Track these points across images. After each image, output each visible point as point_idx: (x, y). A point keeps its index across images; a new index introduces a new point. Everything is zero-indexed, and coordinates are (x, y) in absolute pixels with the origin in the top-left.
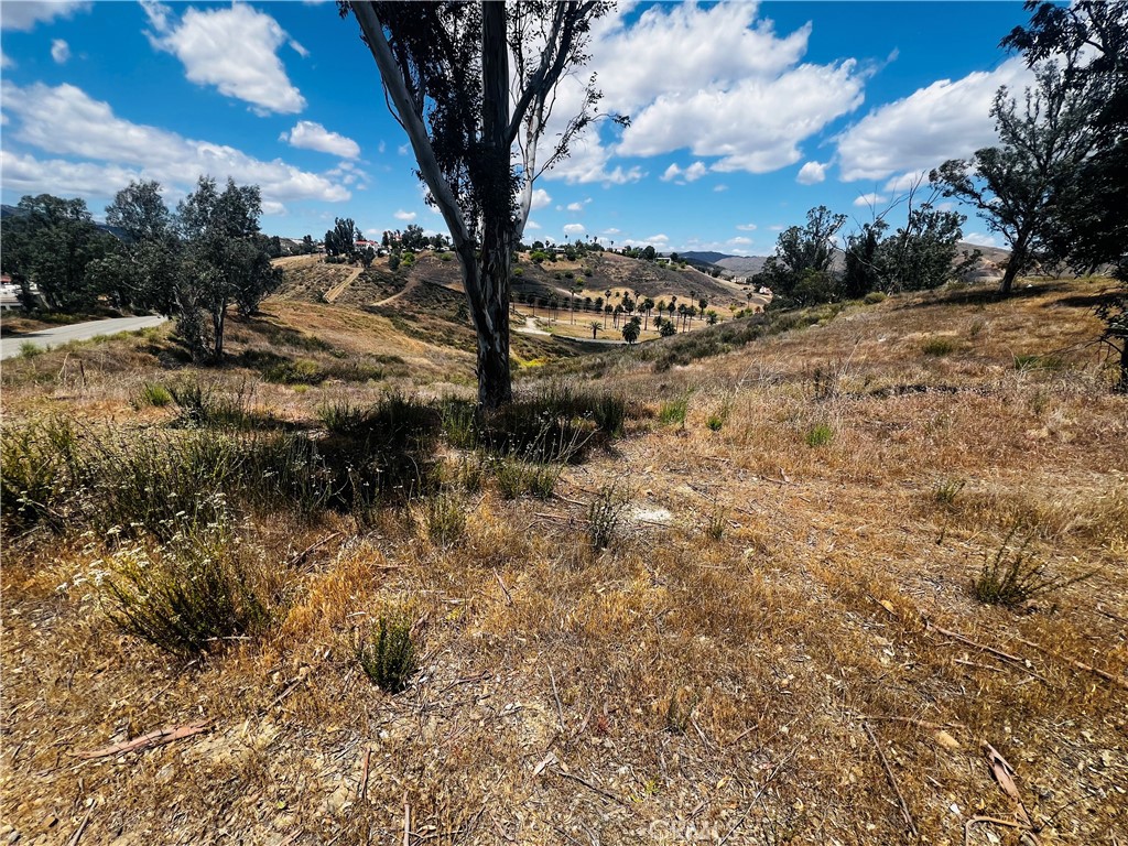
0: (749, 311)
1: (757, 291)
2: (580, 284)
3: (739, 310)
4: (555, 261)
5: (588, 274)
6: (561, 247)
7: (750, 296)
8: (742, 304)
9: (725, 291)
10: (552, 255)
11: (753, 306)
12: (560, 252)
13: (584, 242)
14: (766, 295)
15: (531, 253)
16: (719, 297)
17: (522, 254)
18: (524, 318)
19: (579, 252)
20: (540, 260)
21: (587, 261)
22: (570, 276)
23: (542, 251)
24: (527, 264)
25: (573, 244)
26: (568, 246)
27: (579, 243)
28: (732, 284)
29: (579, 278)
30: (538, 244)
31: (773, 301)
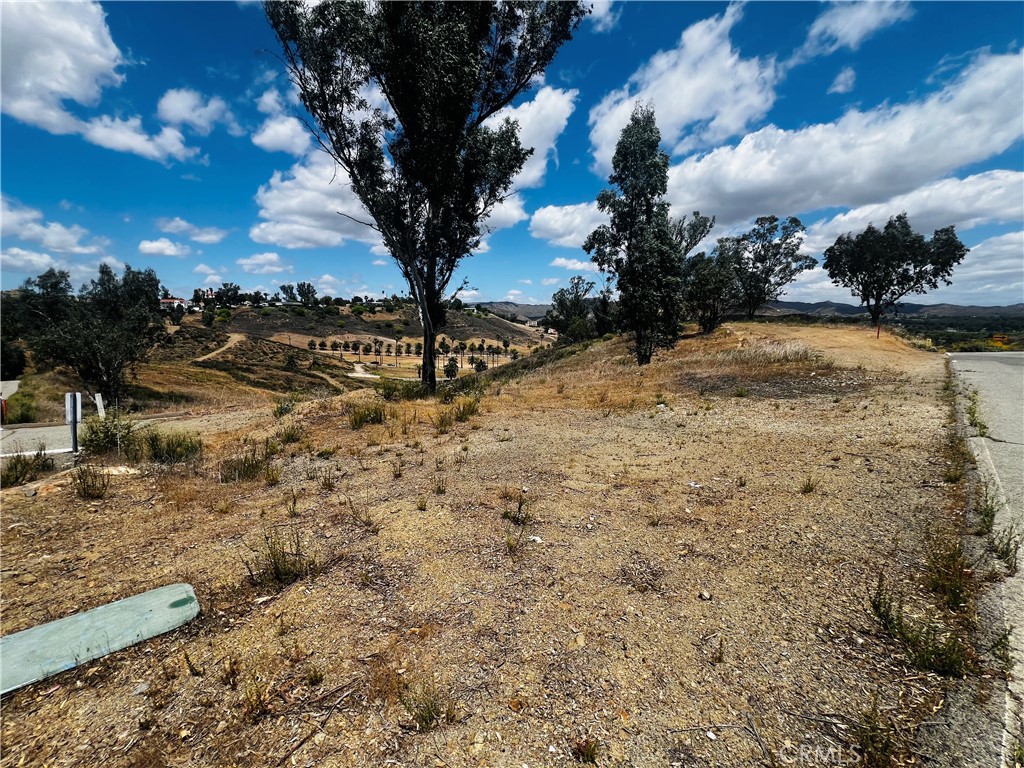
0: (542, 348)
1: (546, 332)
2: (399, 332)
3: (534, 347)
4: (374, 313)
5: (406, 323)
6: (380, 301)
7: (542, 337)
8: (536, 343)
9: (522, 333)
10: (371, 307)
11: (545, 344)
12: (379, 306)
13: (399, 295)
14: (553, 335)
15: (351, 307)
16: (517, 338)
17: (342, 308)
18: (352, 364)
19: (396, 305)
20: (361, 313)
21: (404, 312)
22: (389, 325)
23: (362, 305)
24: (348, 317)
25: (389, 297)
26: (385, 300)
27: (394, 297)
28: (526, 327)
29: (398, 327)
30: (357, 299)
31: (559, 339)
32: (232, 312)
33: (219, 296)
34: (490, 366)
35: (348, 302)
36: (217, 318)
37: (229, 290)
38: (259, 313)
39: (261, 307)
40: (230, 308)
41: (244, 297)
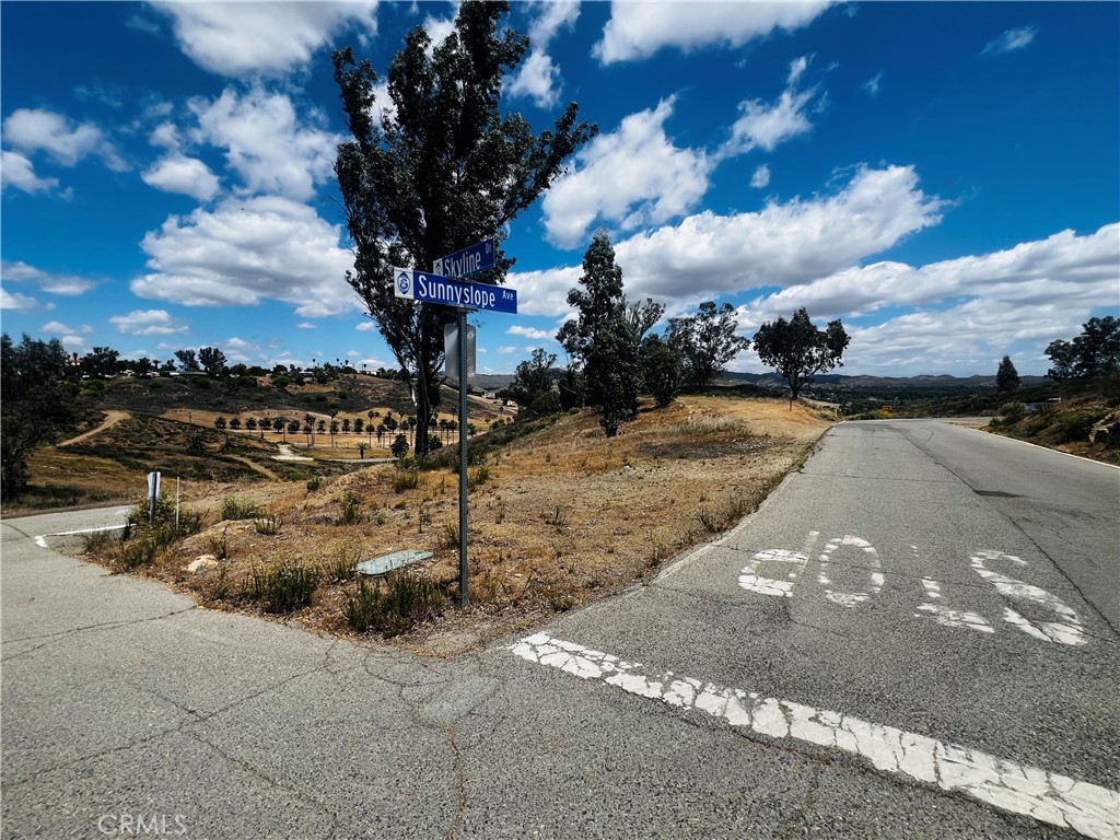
0: (502, 421)
1: (505, 404)
2: (334, 406)
3: (492, 421)
4: (302, 384)
5: (342, 396)
6: (308, 370)
7: (501, 409)
8: (495, 416)
9: (478, 406)
10: (297, 376)
11: (505, 417)
12: (308, 376)
13: (333, 364)
14: (513, 407)
15: (272, 377)
16: (473, 412)
17: (261, 379)
18: (275, 445)
19: (329, 375)
20: (286, 384)
21: (340, 384)
22: (321, 398)
23: (286, 375)
24: (268, 389)
25: (322, 366)
26: (316, 370)
27: (327, 366)
28: (483, 399)
29: (333, 400)
30: (280, 368)
31: (519, 412)
32: (106, 384)
33: (88, 363)
34: (444, 443)
35: (268, 371)
36: (84, 391)
37: (102, 356)
38: (145, 384)
39: (149, 377)
40: (103, 378)
41: (125, 365)
